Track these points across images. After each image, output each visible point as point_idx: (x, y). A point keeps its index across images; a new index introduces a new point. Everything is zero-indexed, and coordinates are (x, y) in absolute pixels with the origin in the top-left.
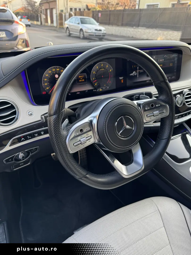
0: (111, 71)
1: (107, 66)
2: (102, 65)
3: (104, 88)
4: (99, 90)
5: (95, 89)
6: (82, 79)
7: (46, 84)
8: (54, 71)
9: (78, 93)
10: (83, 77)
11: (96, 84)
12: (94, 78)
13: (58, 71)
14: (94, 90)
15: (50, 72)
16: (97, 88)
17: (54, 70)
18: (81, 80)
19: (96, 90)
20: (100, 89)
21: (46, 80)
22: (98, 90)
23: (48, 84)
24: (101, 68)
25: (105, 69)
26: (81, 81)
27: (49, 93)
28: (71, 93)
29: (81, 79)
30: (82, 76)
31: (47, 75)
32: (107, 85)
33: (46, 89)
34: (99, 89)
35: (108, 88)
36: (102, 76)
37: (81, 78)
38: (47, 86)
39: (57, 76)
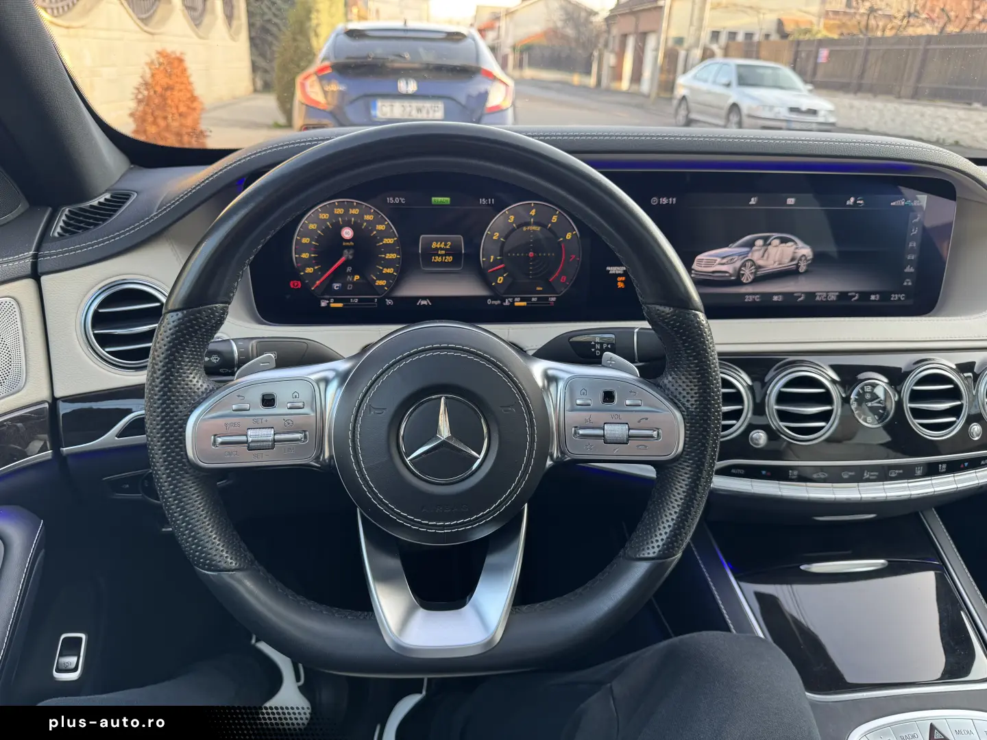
0: (569, 236)
1: (555, 219)
2: (533, 212)
3: (533, 299)
4: (514, 302)
5: (493, 298)
6: (443, 252)
7: (305, 256)
8: (339, 215)
9: (424, 302)
10: (448, 247)
11: (500, 280)
12: (492, 257)
13: (354, 215)
14: (489, 302)
15: (325, 216)
16: (504, 294)
17: (339, 211)
18: (439, 255)
19: (499, 302)
20: (516, 299)
21: (305, 240)
22: (507, 303)
23: (313, 255)
24: (528, 224)
25: (543, 226)
26: (438, 259)
27: (313, 288)
28: (395, 299)
29: (442, 255)
30: (446, 245)
31: (312, 226)
32: (550, 289)
33: (302, 273)
34: (511, 300)
35: (554, 299)
36: (531, 254)
37: (441, 249)
38: (308, 263)
39: (347, 233)
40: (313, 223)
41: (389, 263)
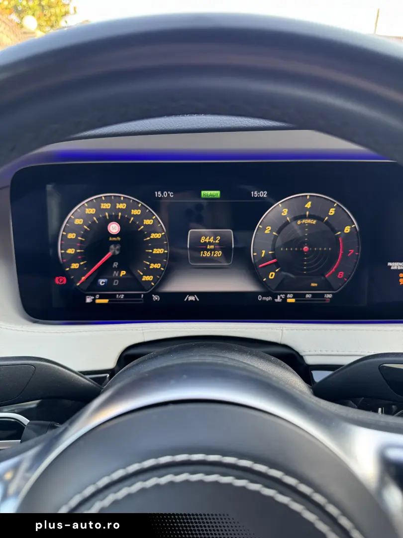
0: (347, 229)
1: (332, 212)
2: (308, 205)
3: (308, 296)
4: (286, 298)
5: (264, 295)
6: (212, 247)
7: (71, 251)
8: (106, 210)
9: (192, 298)
10: (217, 241)
11: (272, 275)
12: (264, 252)
13: (120, 210)
14: (260, 298)
15: (92, 211)
16: (276, 289)
17: (106, 206)
18: (208, 250)
19: (270, 298)
20: (289, 296)
21: (71, 236)
22: (279, 300)
23: (78, 251)
24: (304, 217)
25: (320, 219)
26: (207, 254)
27: (78, 284)
29: (211, 250)
30: (215, 239)
31: (78, 222)
32: (328, 286)
33: (68, 269)
34: (283, 296)
35: (330, 296)
36: (306, 248)
37: (210, 243)
38: (74, 258)
39: (114, 228)
40: (79, 218)
41: (156, 258)
